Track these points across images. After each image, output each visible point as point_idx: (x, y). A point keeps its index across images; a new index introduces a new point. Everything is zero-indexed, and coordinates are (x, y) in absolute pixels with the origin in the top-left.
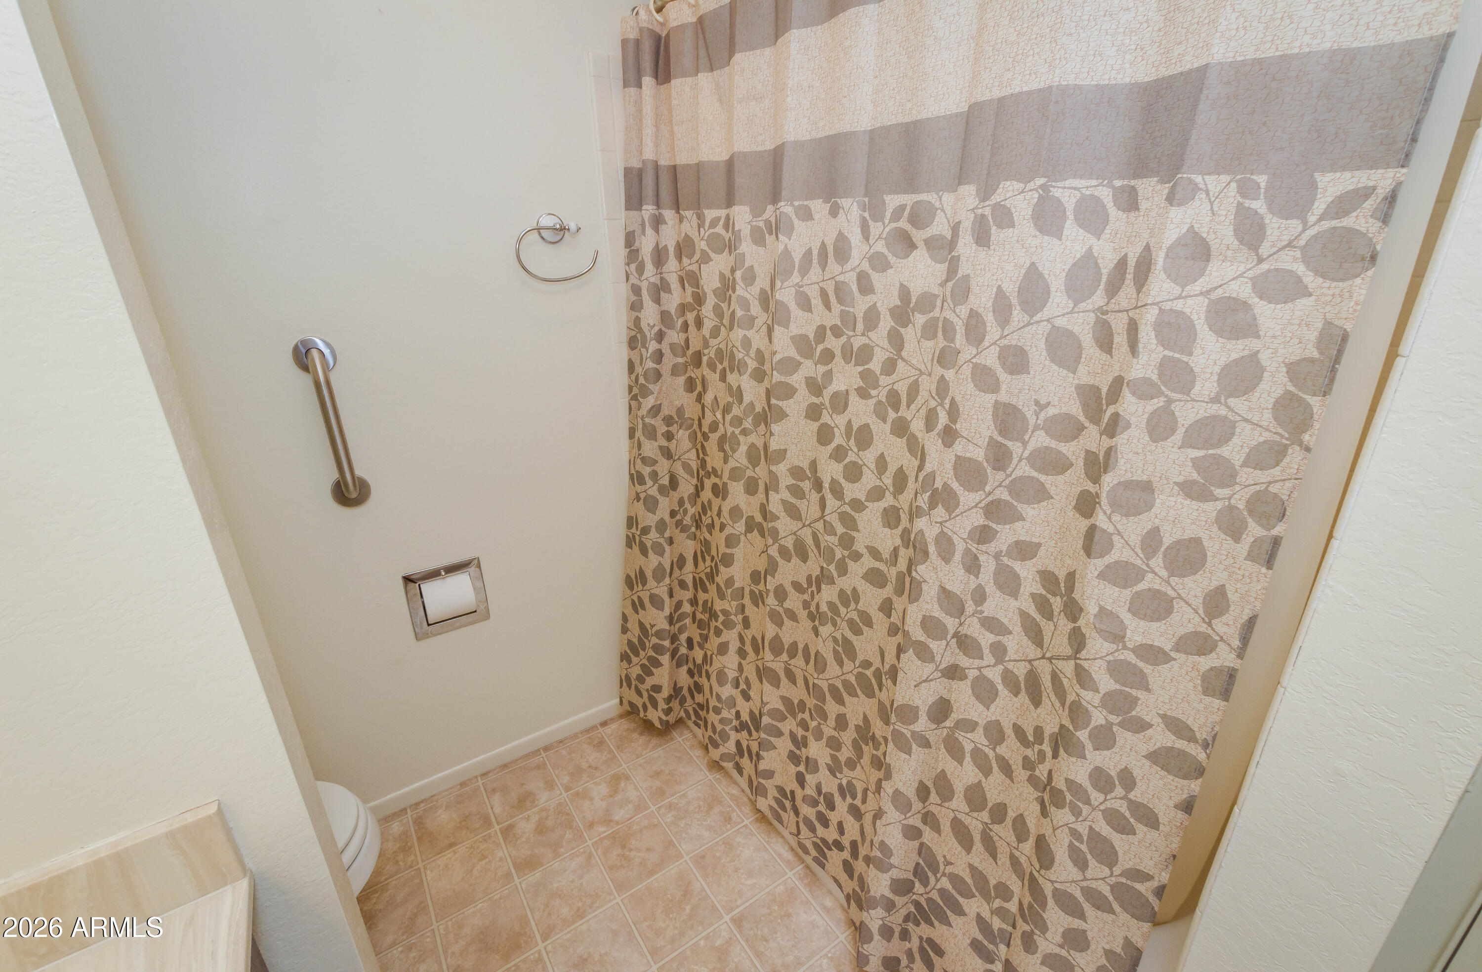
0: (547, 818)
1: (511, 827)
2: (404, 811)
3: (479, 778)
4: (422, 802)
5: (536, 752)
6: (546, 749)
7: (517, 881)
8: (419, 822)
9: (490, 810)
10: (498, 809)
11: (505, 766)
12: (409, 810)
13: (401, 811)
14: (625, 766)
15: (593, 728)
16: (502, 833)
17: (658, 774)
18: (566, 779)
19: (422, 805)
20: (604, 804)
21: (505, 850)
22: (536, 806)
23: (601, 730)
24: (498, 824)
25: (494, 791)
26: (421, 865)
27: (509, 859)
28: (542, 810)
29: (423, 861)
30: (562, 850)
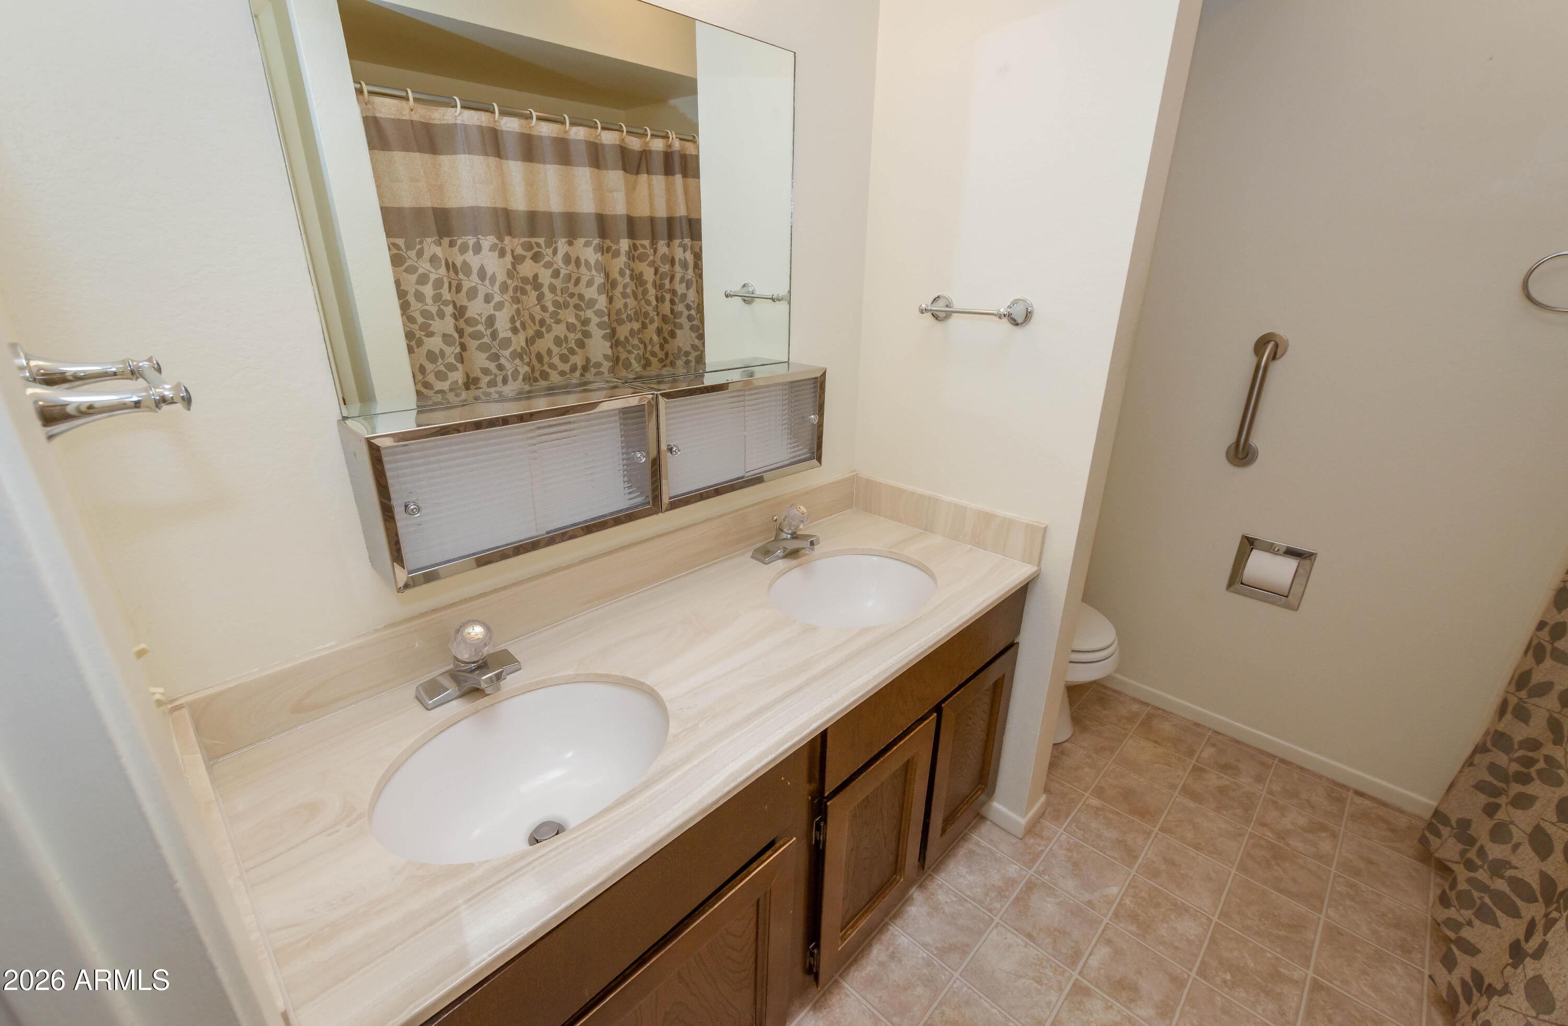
0: (1234, 790)
1: (1202, 770)
2: (1147, 704)
3: (1211, 731)
4: (1162, 710)
5: (1273, 757)
6: (1282, 761)
7: (1176, 793)
8: (1150, 717)
9: (1199, 751)
10: (1205, 755)
11: (1238, 742)
12: (1150, 707)
13: (1146, 703)
14: (1342, 829)
15: (1345, 787)
16: (1193, 767)
17: (1370, 862)
18: (1276, 788)
19: (1161, 711)
20: (1290, 827)
21: (1186, 775)
22: (1234, 778)
23: (1350, 794)
24: (1197, 761)
25: (1214, 745)
26: (1131, 734)
27: (1183, 780)
28: (1236, 783)
29: (1133, 733)
30: (1225, 812)
